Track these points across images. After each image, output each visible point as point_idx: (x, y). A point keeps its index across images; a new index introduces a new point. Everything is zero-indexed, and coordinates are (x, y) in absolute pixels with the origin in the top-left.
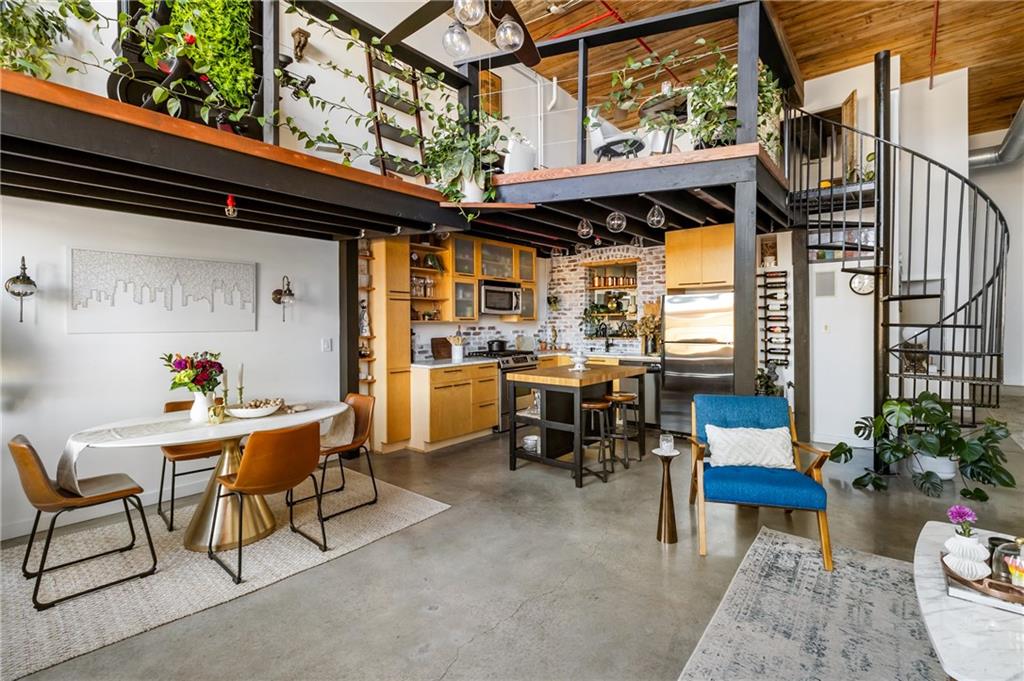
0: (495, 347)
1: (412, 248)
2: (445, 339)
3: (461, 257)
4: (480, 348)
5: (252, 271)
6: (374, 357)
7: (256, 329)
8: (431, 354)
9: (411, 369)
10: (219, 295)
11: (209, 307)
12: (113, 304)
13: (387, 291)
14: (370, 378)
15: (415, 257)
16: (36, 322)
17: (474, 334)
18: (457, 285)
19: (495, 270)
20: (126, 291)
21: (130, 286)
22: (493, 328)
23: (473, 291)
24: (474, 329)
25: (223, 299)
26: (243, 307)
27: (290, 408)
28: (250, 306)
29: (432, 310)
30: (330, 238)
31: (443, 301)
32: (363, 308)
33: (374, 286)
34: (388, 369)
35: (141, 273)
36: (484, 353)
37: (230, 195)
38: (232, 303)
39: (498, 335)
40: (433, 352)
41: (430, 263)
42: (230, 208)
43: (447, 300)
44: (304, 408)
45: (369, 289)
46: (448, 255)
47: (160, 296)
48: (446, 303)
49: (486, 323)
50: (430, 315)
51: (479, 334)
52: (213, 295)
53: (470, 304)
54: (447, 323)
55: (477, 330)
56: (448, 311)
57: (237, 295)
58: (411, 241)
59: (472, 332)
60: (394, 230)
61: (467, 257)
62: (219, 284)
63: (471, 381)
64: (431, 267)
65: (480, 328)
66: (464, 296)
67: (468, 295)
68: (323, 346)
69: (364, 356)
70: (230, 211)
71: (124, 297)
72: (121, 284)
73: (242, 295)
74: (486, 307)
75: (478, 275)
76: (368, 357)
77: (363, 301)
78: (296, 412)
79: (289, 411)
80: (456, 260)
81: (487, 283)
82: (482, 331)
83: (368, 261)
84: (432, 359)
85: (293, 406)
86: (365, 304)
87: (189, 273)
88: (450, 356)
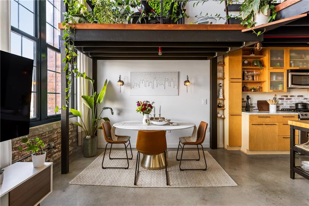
0: (300, 107)
1: (243, 58)
2: (266, 101)
3: (275, 59)
4: (290, 107)
5: (177, 74)
6: (225, 108)
7: (178, 95)
8: (257, 108)
9: (242, 114)
10: (167, 83)
11: (164, 87)
12: (139, 87)
13: (229, 79)
14: (223, 116)
15: (246, 62)
16: (124, 92)
17: (286, 99)
18: (272, 74)
19: (301, 64)
20: (142, 83)
21: (143, 81)
22: (302, 96)
23: (283, 76)
24: (287, 96)
25: (168, 85)
26: (174, 87)
27: (172, 123)
28: (176, 87)
29: (256, 86)
30: (206, 59)
31: (263, 82)
32: (220, 86)
33: (225, 77)
34: (229, 113)
35: (146, 77)
36: (292, 109)
37: (160, 47)
38: (171, 86)
39: (305, 100)
40: (258, 107)
41: (255, 64)
42: (160, 52)
43: (266, 81)
44: (177, 124)
45: (223, 79)
46: (266, 59)
47: (151, 84)
48: (265, 83)
49: (295, 93)
50: (254, 89)
51: (290, 99)
52: (165, 83)
53: (282, 83)
54: (265, 93)
55: (289, 97)
56: (266, 87)
57: (172, 83)
58: (243, 55)
59: (285, 98)
60: (227, 50)
61: (279, 58)
62: (167, 80)
63: (277, 123)
64: (256, 66)
65: (291, 96)
66: (276, 79)
67: (280, 78)
68: (203, 102)
69: (220, 107)
70: (160, 53)
71: (142, 85)
72: (141, 81)
73: (174, 83)
74: (292, 84)
75: (287, 67)
76: (222, 107)
77: (221, 84)
78: (173, 125)
79: (171, 124)
80: (271, 61)
81: (292, 71)
82: (293, 98)
83: (223, 66)
84: (258, 110)
85: (173, 123)
86: (221, 85)
87: (158, 76)
88: (268, 110)
